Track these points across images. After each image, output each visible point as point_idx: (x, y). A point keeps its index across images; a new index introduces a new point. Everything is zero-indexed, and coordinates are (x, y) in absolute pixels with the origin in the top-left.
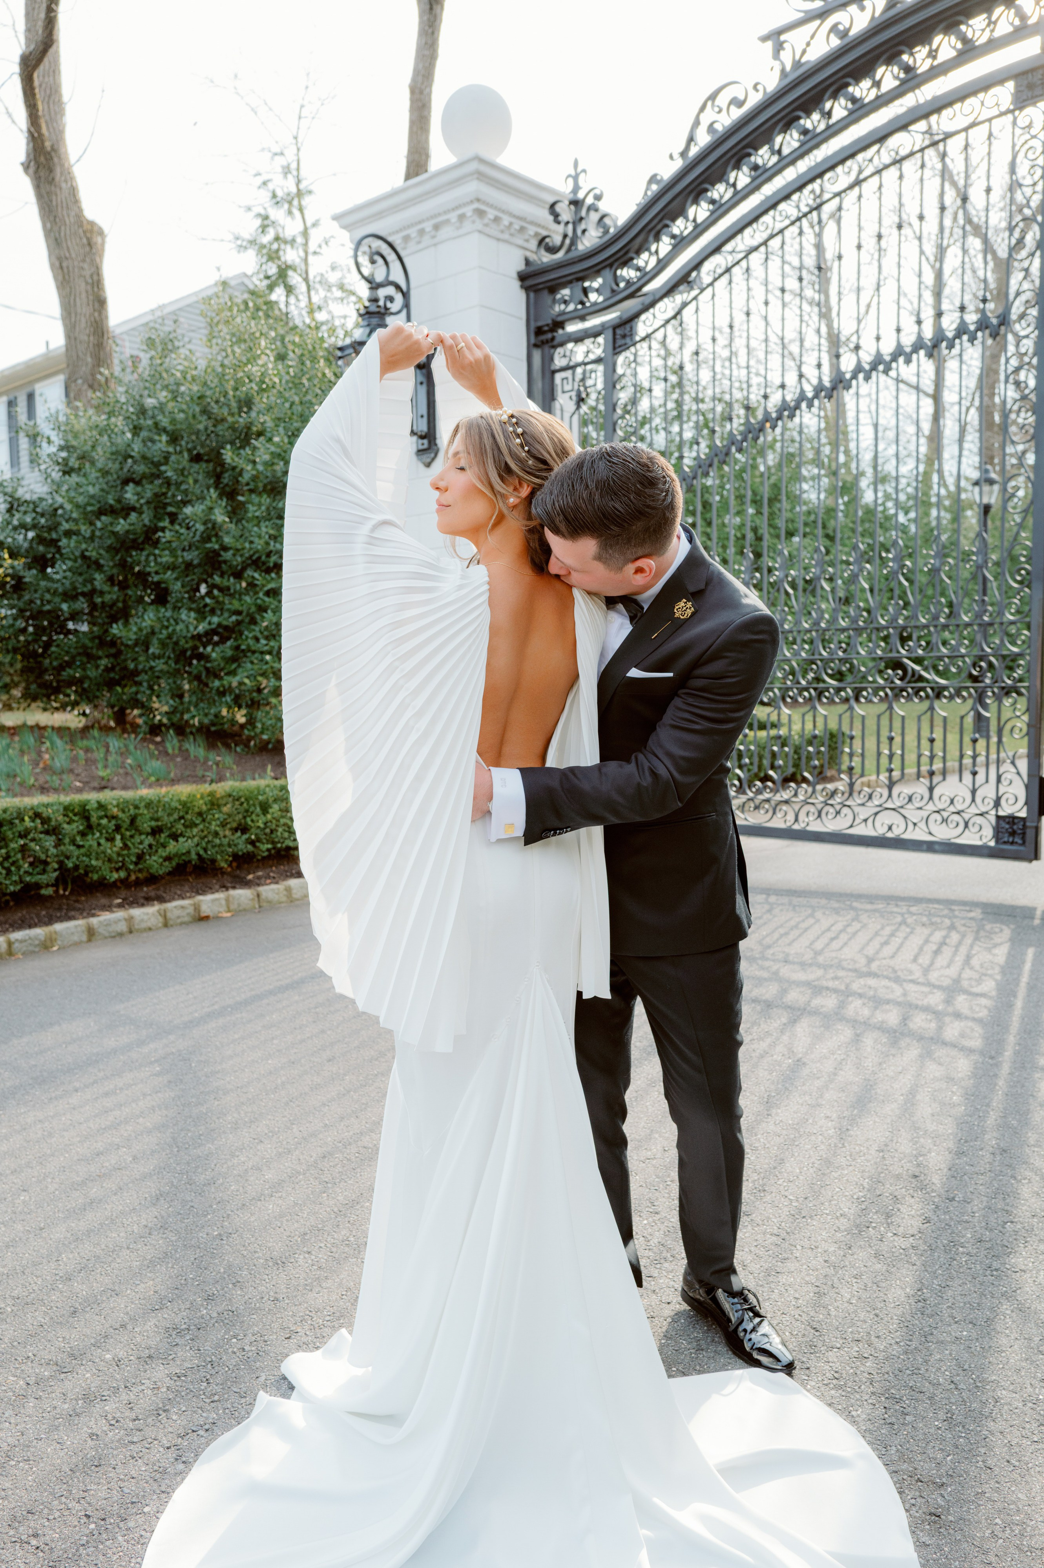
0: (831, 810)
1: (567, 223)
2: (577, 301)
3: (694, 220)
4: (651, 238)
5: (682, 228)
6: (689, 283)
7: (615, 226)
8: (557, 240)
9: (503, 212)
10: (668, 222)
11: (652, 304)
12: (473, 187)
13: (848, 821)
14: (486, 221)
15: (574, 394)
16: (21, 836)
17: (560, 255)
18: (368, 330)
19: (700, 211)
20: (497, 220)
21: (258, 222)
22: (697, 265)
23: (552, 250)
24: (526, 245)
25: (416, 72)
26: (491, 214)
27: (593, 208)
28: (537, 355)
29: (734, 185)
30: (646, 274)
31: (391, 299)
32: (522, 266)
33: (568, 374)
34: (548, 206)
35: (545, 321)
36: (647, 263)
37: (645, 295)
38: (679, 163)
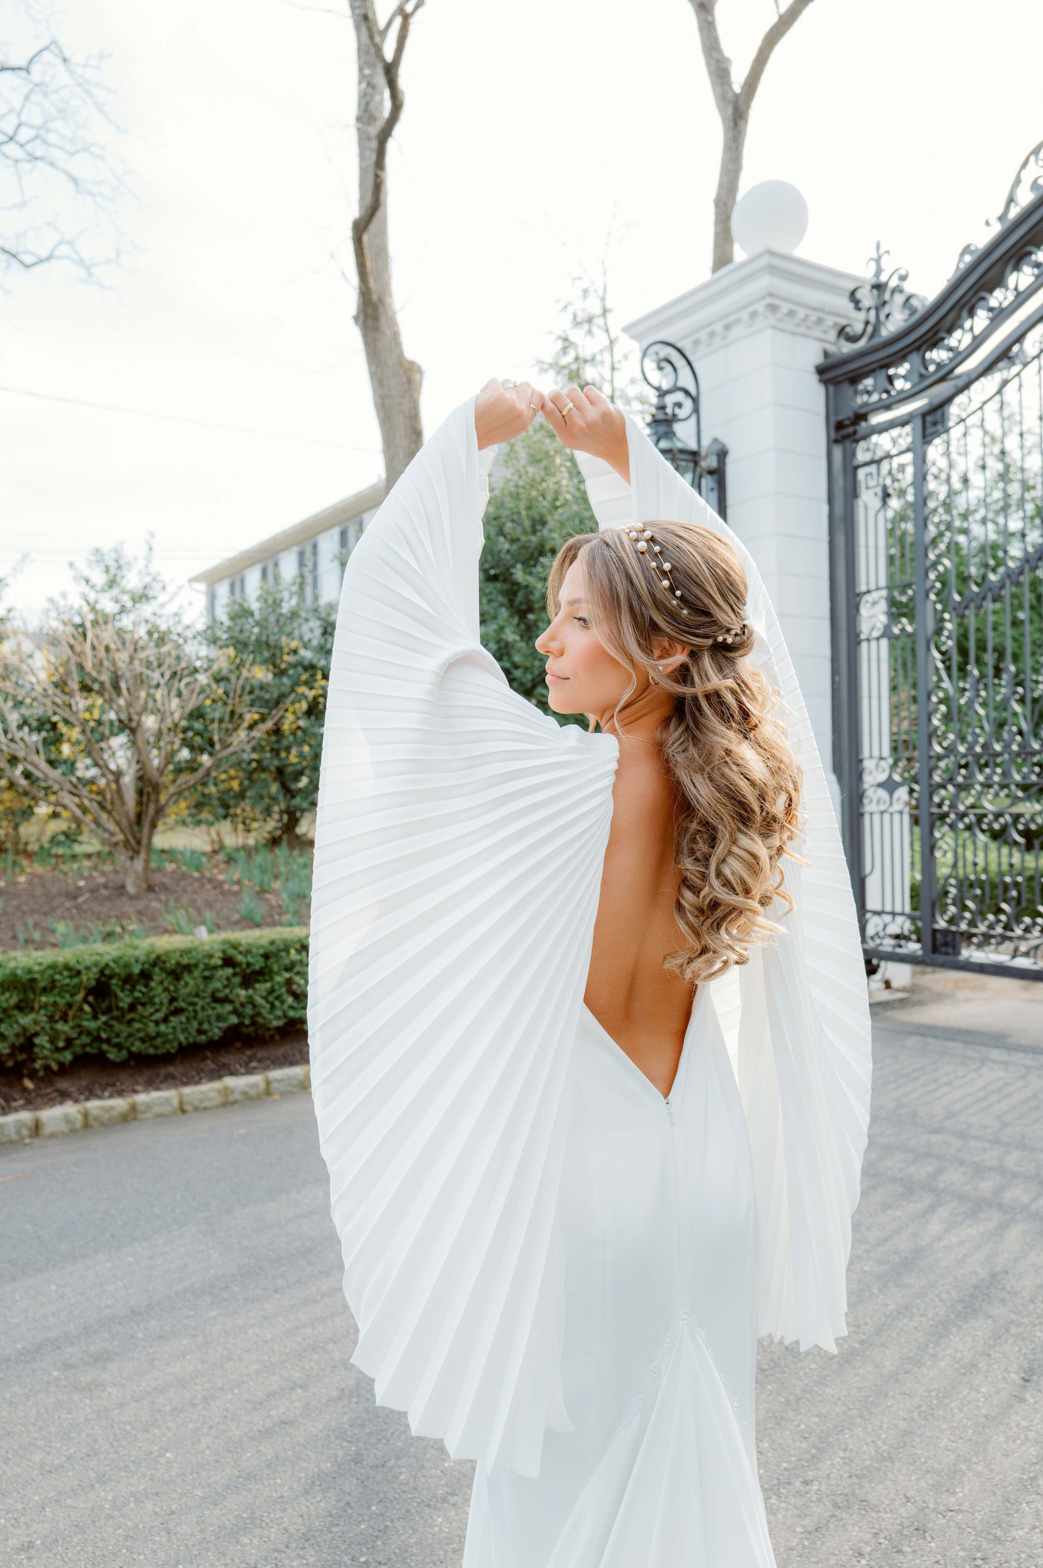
1: (869, 309)
2: (881, 389)
3: (1016, 289)
4: (965, 314)
5: (1001, 298)
6: (1009, 358)
7: (923, 306)
8: (858, 328)
9: (798, 304)
10: (983, 294)
11: (967, 386)
12: (765, 282)
14: (779, 315)
15: (879, 490)
16: (287, 969)
17: (862, 343)
19: (1022, 278)
20: (791, 313)
21: (560, 344)
22: (1019, 337)
23: (853, 339)
24: (823, 336)
25: (721, 186)
27: (898, 290)
28: (838, 451)
30: (959, 353)
31: (679, 405)
32: (819, 359)
33: (873, 468)
34: (847, 294)
35: (846, 414)
36: (960, 341)
37: (958, 377)
38: (997, 228)
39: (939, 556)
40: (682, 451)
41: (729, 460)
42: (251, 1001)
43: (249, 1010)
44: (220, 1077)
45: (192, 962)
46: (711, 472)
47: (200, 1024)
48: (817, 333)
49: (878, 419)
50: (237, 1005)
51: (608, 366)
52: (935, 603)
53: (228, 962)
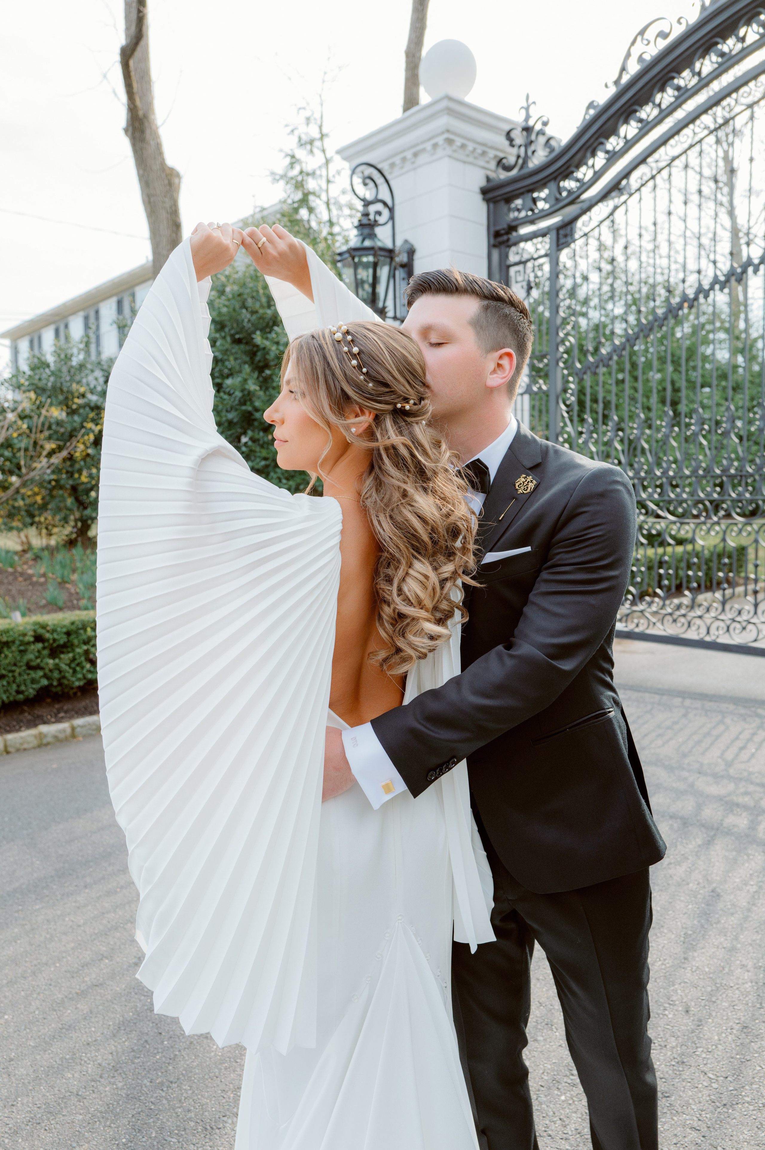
0: (738, 626)
1: (520, 146)
2: (527, 207)
3: (625, 137)
4: (589, 154)
5: (615, 143)
6: (620, 189)
7: (560, 146)
8: (512, 160)
9: (469, 139)
10: (602, 140)
11: (589, 209)
12: (444, 121)
13: (753, 635)
14: (454, 147)
15: (525, 284)
16: (85, 643)
17: (514, 172)
18: (361, 238)
19: (629, 130)
20: (463, 146)
21: (288, 160)
22: (627, 174)
23: (508, 168)
24: (486, 165)
25: (410, 41)
26: (459, 142)
27: (541, 133)
29: (659, 105)
30: (584, 184)
31: (379, 213)
32: (483, 183)
33: (520, 268)
34: (505, 133)
35: (502, 226)
36: (585, 175)
37: (583, 202)
38: (612, 90)
39: (567, 334)
40: (382, 249)
41: (416, 256)
42: (57, 667)
43: (56, 675)
44: (36, 726)
45: (10, 639)
46: (403, 266)
47: (18, 686)
48: (482, 163)
49: (525, 230)
50: (47, 671)
51: (324, 179)
52: (563, 369)
53: (38, 638)
